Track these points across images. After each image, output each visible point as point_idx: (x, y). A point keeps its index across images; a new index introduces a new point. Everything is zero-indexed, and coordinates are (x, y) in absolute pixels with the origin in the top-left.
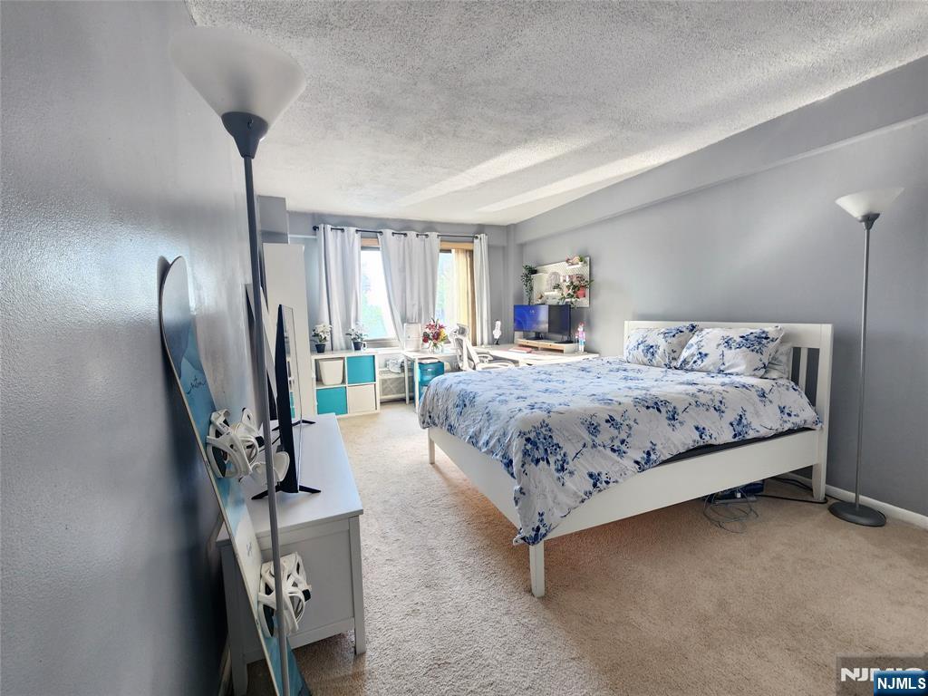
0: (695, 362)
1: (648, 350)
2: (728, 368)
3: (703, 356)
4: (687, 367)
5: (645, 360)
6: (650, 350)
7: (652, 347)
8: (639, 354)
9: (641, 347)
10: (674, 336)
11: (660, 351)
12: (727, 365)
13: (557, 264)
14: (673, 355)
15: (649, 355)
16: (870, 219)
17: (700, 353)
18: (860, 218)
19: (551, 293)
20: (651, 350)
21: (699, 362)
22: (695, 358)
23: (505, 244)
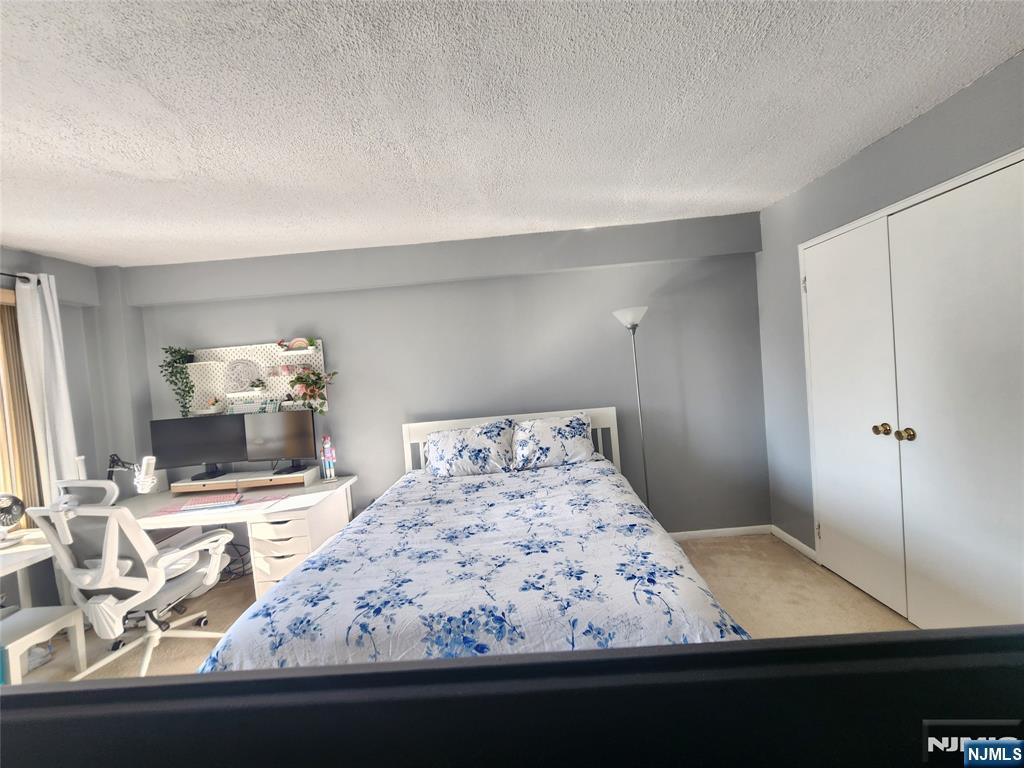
0: (538, 459)
1: (477, 456)
2: (573, 457)
3: (545, 451)
4: (530, 465)
5: (476, 468)
6: (478, 454)
7: (480, 451)
8: (466, 461)
9: (466, 454)
10: (499, 434)
11: (493, 452)
12: (570, 455)
13: (238, 348)
14: (509, 455)
15: (479, 460)
16: (634, 327)
17: (541, 448)
18: (629, 326)
19: (245, 395)
20: (481, 455)
21: (543, 457)
22: (538, 455)
23: (95, 302)
